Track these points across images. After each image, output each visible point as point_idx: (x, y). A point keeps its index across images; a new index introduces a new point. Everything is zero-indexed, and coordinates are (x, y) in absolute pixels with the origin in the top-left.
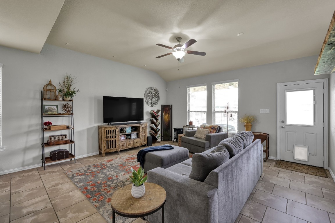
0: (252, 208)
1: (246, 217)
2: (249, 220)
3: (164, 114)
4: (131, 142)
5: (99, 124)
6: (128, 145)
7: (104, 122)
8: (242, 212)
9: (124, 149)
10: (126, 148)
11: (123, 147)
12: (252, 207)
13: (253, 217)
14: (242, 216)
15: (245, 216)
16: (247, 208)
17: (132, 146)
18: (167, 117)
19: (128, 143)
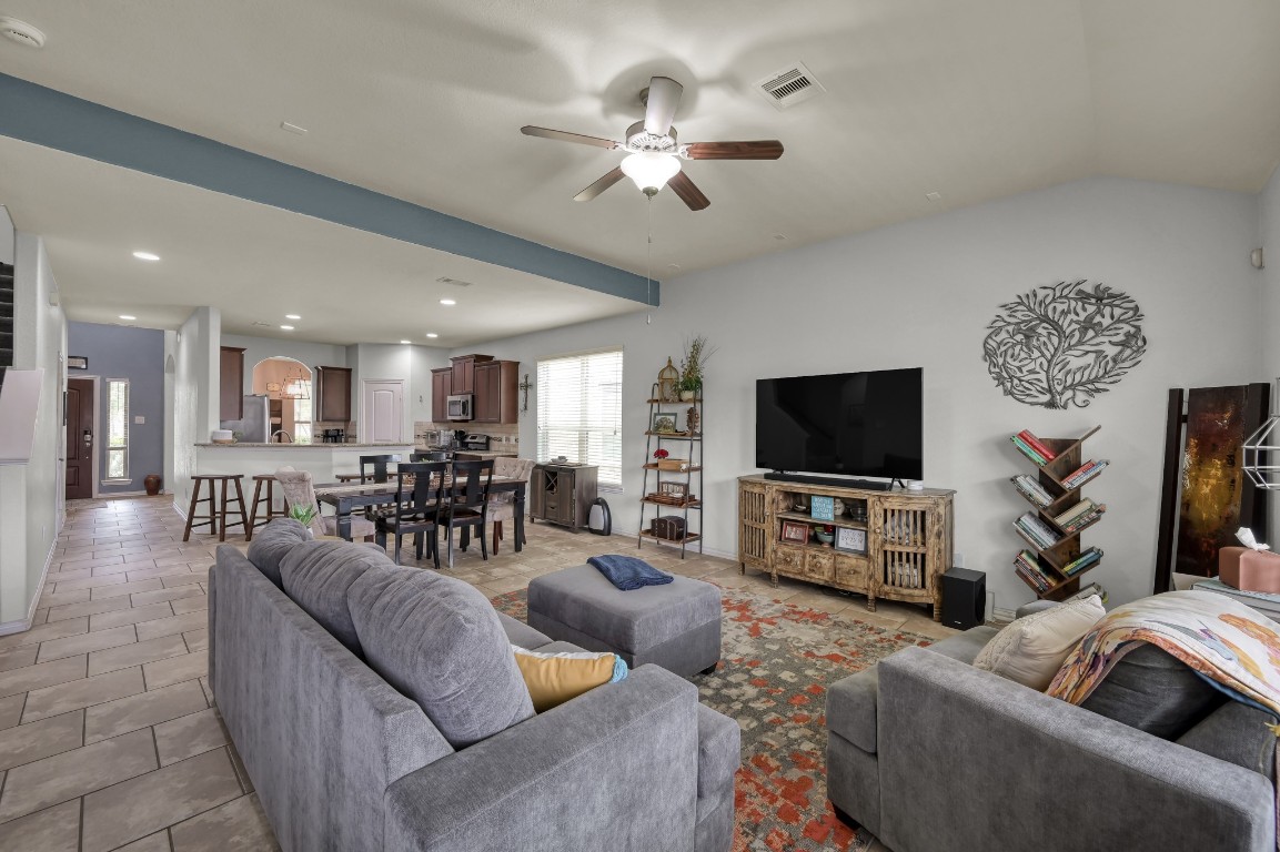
0: (236, 838)
1: (228, 798)
2: (211, 801)
3: (1186, 460)
4: (824, 561)
5: (743, 474)
6: (807, 566)
7: (759, 465)
8: (255, 799)
9: (791, 576)
10: (799, 574)
11: (790, 568)
12: (239, 843)
13: (209, 817)
14: (243, 791)
15: (234, 796)
16: (254, 819)
17: (826, 578)
18: (1215, 490)
19: (808, 559)
